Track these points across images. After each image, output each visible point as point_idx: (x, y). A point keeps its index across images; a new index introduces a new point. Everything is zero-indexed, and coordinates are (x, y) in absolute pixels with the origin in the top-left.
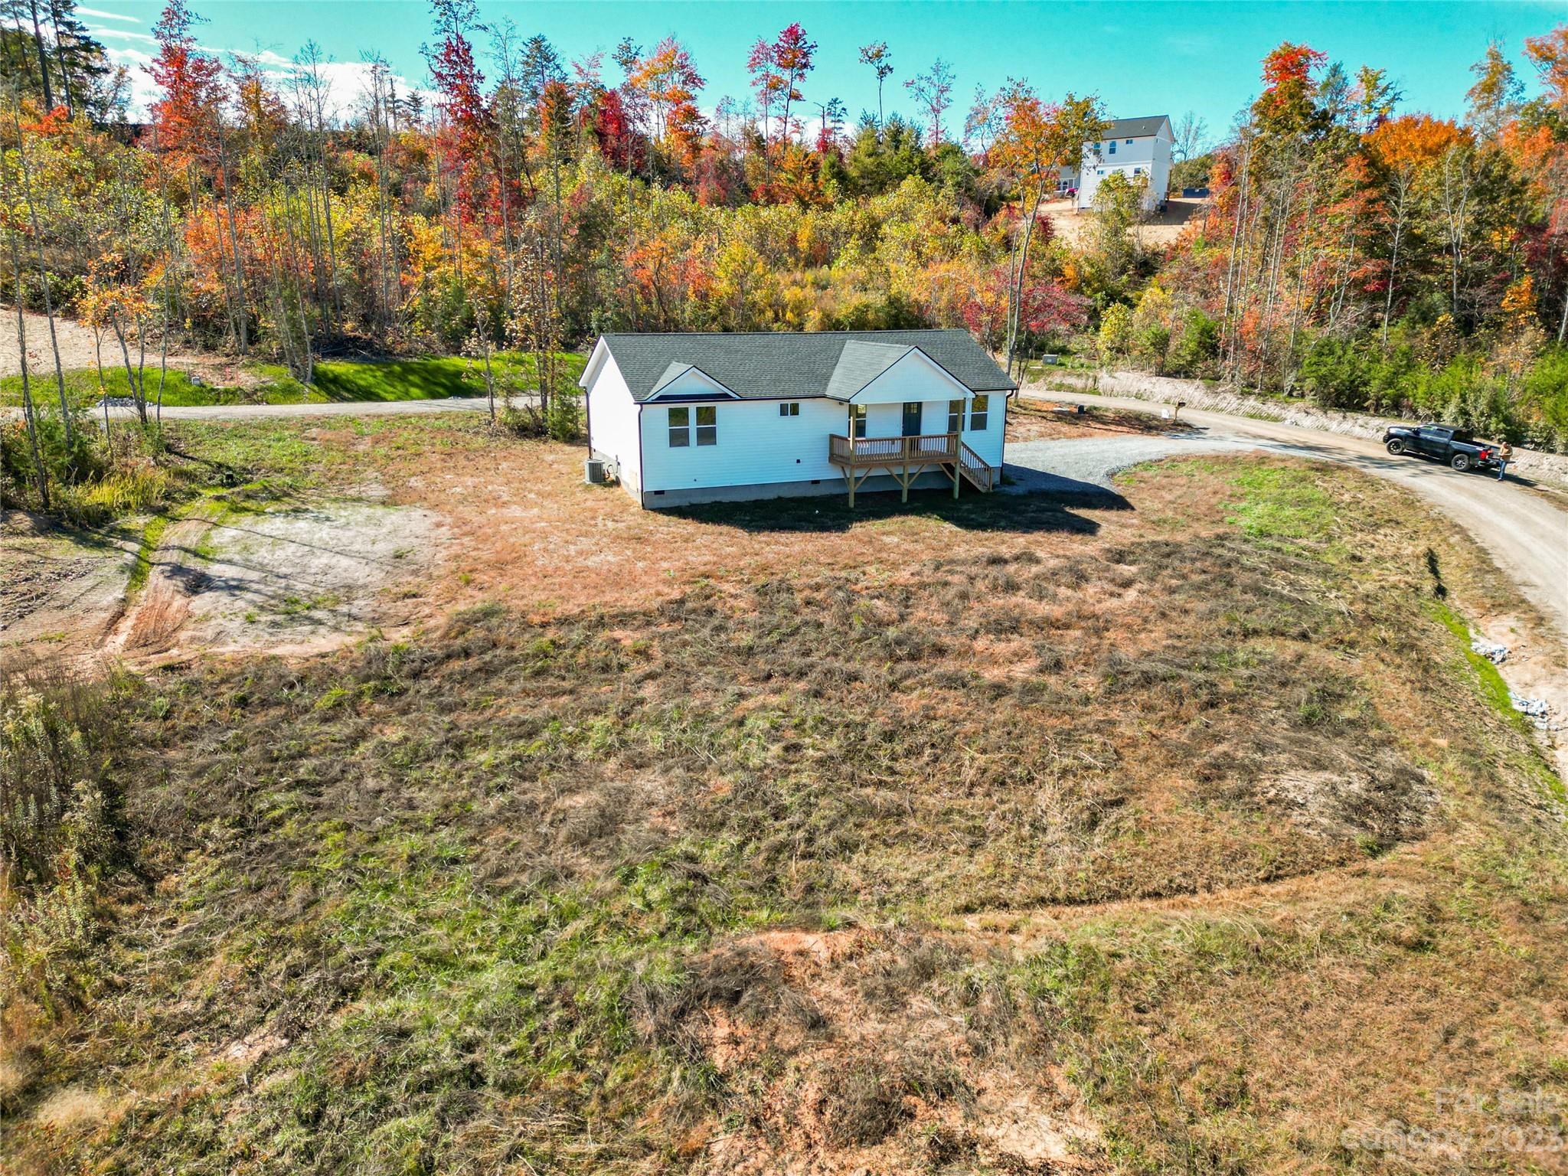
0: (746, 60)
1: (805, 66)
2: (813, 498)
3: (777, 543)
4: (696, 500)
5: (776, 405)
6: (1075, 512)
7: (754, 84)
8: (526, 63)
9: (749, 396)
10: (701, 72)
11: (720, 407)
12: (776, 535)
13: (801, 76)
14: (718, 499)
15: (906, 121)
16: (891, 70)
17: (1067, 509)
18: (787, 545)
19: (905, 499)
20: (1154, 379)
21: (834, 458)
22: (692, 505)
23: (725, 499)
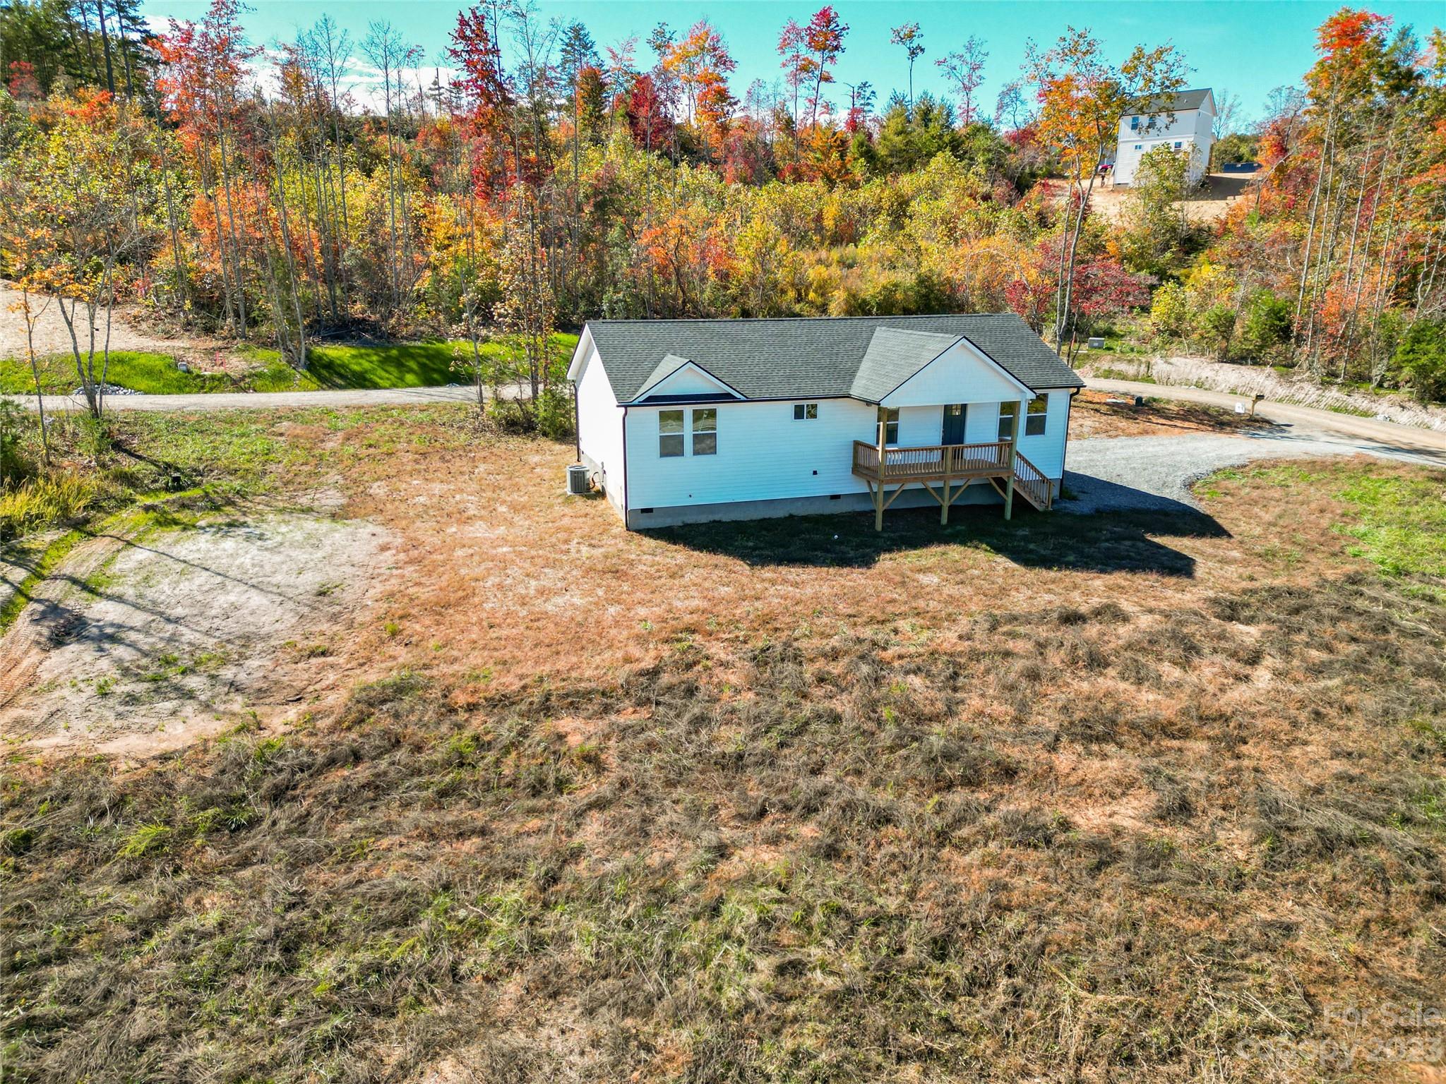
0: (777, 42)
1: (836, 48)
2: (831, 517)
3: (785, 581)
4: (690, 519)
5: (789, 407)
6: (1158, 540)
7: (784, 65)
9: (756, 396)
10: (732, 54)
11: (721, 408)
12: (783, 570)
13: (832, 58)
14: (717, 517)
15: (938, 101)
16: (922, 50)
17: (1149, 537)
18: (796, 585)
19: (944, 520)
20: (1217, 366)
21: (857, 469)
22: (686, 525)
23: (726, 517)
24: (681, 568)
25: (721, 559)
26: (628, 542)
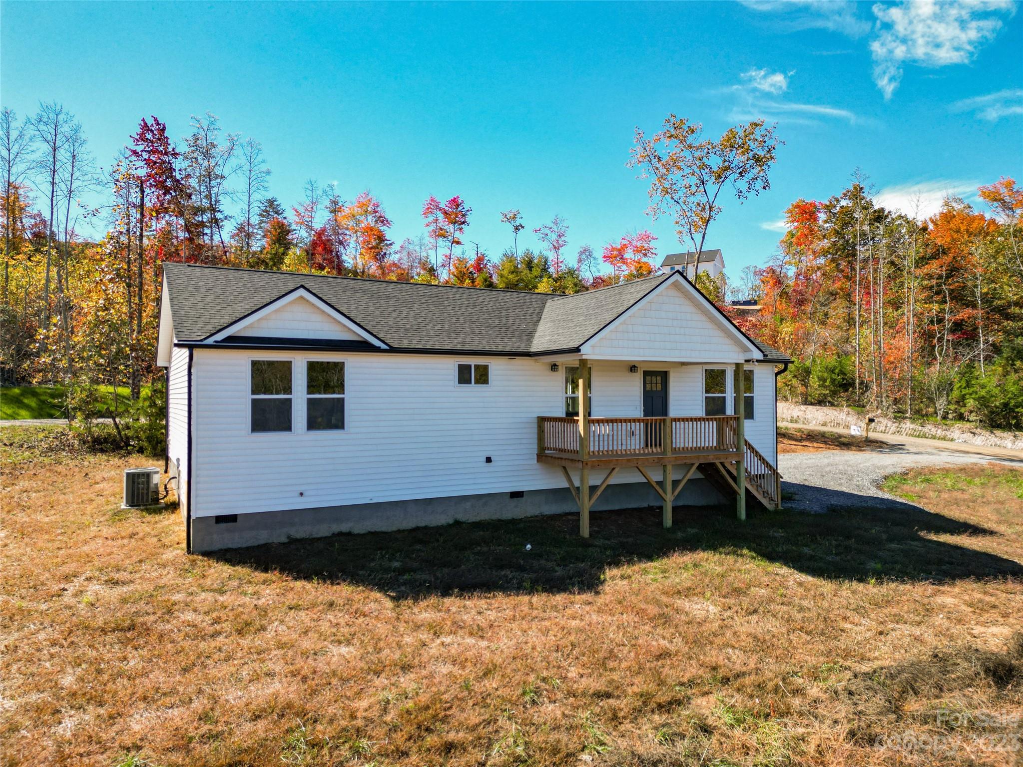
0: (422, 210)
1: (463, 223)
2: (513, 521)
4: (300, 532)
5: (451, 363)
6: (933, 537)
7: (427, 225)
8: (260, 215)
9: (405, 344)
10: (388, 216)
11: (353, 363)
13: (461, 229)
14: (344, 527)
15: (536, 254)
16: (523, 227)
17: (922, 534)
19: (668, 521)
22: (292, 541)
23: (359, 527)
24: (263, 612)
25: (343, 591)
26: (184, 572)
